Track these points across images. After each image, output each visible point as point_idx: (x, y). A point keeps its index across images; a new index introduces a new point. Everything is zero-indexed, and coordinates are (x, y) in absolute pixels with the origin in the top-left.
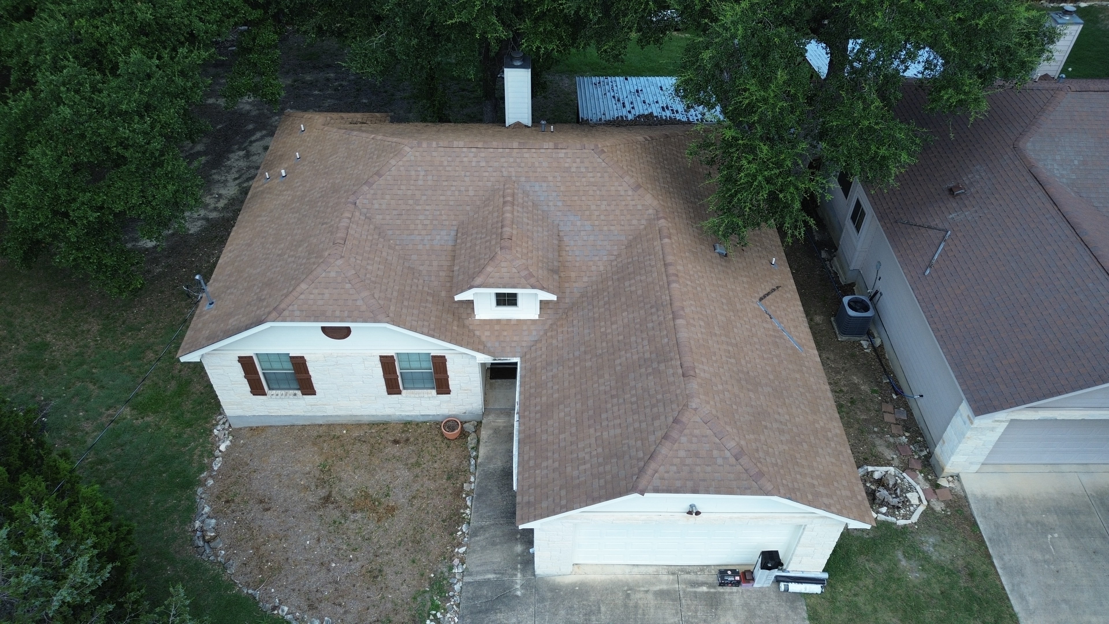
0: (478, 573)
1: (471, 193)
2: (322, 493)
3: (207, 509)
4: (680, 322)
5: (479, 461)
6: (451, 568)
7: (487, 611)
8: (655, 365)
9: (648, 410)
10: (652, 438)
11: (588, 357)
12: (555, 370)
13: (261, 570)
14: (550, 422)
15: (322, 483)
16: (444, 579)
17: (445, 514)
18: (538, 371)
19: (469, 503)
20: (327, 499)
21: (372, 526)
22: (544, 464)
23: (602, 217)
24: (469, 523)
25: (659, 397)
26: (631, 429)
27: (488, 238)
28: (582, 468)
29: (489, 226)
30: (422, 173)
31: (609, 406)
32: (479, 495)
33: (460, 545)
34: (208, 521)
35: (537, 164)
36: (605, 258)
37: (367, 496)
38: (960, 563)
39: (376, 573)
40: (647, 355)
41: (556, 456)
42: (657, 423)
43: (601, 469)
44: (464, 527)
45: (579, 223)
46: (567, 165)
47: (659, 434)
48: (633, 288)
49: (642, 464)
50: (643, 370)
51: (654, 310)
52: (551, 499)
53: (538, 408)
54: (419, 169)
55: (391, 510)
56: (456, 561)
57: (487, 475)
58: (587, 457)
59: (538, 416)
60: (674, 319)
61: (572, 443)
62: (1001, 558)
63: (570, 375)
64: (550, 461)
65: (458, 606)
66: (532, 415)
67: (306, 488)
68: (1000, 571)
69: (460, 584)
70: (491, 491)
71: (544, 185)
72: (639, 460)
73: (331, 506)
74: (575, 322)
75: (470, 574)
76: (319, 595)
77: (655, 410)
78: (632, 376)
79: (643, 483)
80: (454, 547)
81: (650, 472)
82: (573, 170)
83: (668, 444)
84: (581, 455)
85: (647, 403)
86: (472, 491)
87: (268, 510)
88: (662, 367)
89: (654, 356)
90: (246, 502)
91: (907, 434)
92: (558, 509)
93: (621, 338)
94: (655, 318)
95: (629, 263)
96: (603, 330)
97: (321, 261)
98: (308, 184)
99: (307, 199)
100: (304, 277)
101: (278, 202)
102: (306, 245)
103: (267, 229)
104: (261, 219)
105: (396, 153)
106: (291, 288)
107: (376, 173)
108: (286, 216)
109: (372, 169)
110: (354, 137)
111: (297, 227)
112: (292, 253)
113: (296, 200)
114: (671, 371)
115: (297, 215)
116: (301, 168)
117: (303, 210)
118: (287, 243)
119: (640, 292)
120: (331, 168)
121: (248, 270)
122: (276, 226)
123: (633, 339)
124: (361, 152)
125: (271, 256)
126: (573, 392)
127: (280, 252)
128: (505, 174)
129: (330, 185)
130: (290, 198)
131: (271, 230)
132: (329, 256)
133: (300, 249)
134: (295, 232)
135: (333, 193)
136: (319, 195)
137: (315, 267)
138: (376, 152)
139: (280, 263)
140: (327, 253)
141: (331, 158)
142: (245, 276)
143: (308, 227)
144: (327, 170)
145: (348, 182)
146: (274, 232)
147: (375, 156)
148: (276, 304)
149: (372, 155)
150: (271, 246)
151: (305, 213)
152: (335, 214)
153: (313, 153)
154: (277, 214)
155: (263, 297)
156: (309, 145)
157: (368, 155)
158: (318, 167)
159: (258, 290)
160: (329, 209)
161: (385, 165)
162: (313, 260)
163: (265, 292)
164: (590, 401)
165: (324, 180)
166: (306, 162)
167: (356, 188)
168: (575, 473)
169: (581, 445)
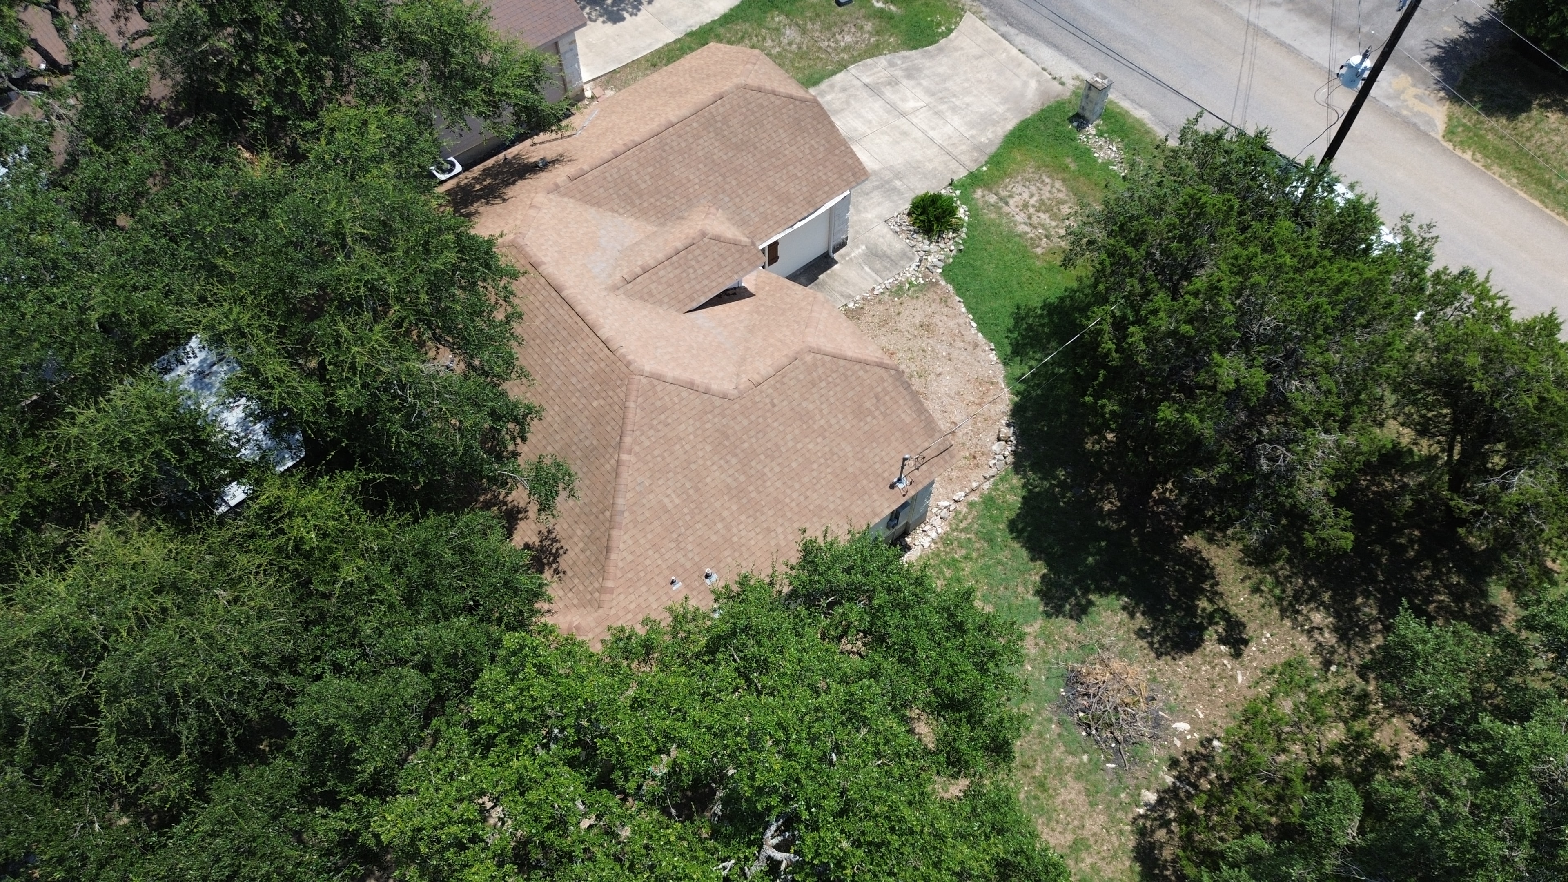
0: (871, 277)
1: (645, 313)
4: (673, 119)
6: (882, 293)
8: (719, 125)
9: (757, 115)
10: (778, 102)
11: (727, 187)
12: (747, 213)
14: (792, 191)
16: (891, 291)
22: (824, 177)
23: (585, 225)
24: (845, 305)
25: (744, 110)
26: (776, 122)
27: (693, 263)
28: (816, 146)
29: (677, 272)
30: (660, 351)
31: (764, 147)
33: (864, 299)
35: (573, 274)
36: (621, 221)
39: (925, 328)
40: (712, 135)
41: (814, 172)
42: (765, 104)
43: (811, 131)
44: (851, 305)
45: (604, 239)
46: (555, 254)
47: (773, 98)
48: (647, 178)
49: (798, 102)
50: (726, 133)
51: (667, 148)
52: (845, 159)
54: (658, 354)
56: (876, 292)
58: (807, 146)
59: (790, 205)
60: (673, 125)
61: (802, 163)
62: (630, 56)
63: (748, 195)
64: (820, 174)
65: (899, 274)
68: (639, 56)
69: (886, 282)
71: (590, 265)
72: (796, 105)
76: (966, 346)
77: (755, 109)
78: (734, 140)
82: (555, 249)
84: (807, 151)
85: (752, 118)
88: (719, 118)
89: (711, 129)
93: (701, 166)
94: (674, 144)
95: (619, 196)
97: (819, 356)
98: (718, 505)
99: (742, 478)
100: (842, 362)
101: (752, 534)
102: (804, 404)
103: (793, 504)
104: (781, 537)
105: (656, 382)
106: (857, 367)
107: (691, 386)
108: (771, 489)
109: (684, 402)
110: (629, 496)
111: (783, 449)
112: (818, 417)
113: (744, 501)
114: (721, 110)
115: (766, 470)
116: (690, 555)
117: (759, 467)
118: (807, 440)
119: (650, 170)
120: (688, 485)
121: (850, 470)
122: (788, 491)
123: (700, 154)
124: (656, 453)
125: (827, 449)
126: (761, 185)
127: (819, 440)
128: (604, 293)
129: (716, 458)
130: (743, 518)
131: (795, 495)
132: (811, 351)
133: (811, 407)
134: (790, 444)
135: (728, 438)
136: (734, 461)
137: (827, 358)
138: (655, 422)
139: (833, 421)
140: (809, 358)
141: (670, 506)
142: (858, 464)
143: (781, 428)
144: (691, 492)
145: (708, 426)
146: (797, 486)
147: (662, 417)
148: (877, 369)
149: (660, 427)
150: (815, 466)
151: (762, 457)
152: (757, 399)
153: (659, 562)
154: (771, 513)
155: (874, 401)
156: (644, 589)
157: (661, 434)
158: (688, 518)
159: (869, 419)
160: (753, 418)
161: (676, 383)
162: (821, 370)
163: (868, 405)
164: (765, 165)
165: (708, 480)
166: (679, 555)
167: (718, 402)
168: (822, 149)
169: (800, 155)
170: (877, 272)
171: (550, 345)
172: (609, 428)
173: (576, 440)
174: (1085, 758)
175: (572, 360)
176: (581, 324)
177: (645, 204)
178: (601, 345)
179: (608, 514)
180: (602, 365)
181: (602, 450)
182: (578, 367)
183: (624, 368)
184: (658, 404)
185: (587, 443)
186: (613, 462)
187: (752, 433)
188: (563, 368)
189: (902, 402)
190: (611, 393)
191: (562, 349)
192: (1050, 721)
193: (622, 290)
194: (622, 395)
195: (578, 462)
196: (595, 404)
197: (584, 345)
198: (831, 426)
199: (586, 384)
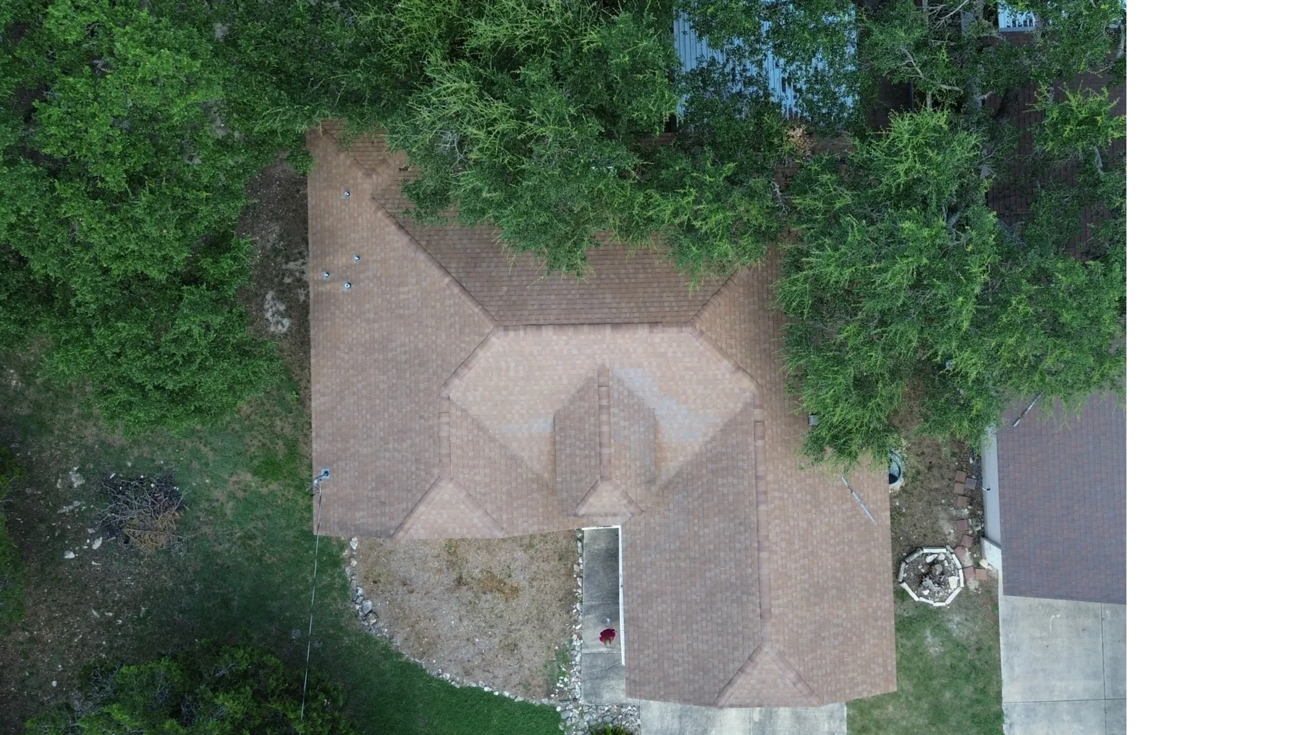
0: (593, 646)
1: (565, 382)
2: (454, 576)
3: (360, 592)
4: (764, 555)
5: (585, 541)
6: (571, 641)
7: (602, 678)
8: (739, 593)
9: (730, 637)
10: (731, 666)
11: (683, 556)
12: (653, 556)
13: (420, 644)
14: (650, 612)
15: (452, 565)
16: (567, 650)
17: (561, 594)
18: (638, 549)
19: (580, 584)
20: (459, 581)
21: (502, 606)
22: (646, 652)
23: (699, 401)
24: (581, 602)
25: (740, 628)
26: (715, 649)
28: (676, 669)
30: (513, 364)
31: (699, 618)
32: (588, 576)
33: (576, 622)
34: (365, 603)
35: (631, 350)
36: (700, 439)
37: (493, 577)
38: (974, 638)
39: (512, 647)
40: (733, 579)
41: (656, 647)
42: (736, 654)
43: (691, 676)
44: (578, 606)
45: (675, 407)
46: (663, 350)
47: (738, 665)
48: (725, 490)
49: (722, 685)
50: (729, 594)
51: (742, 528)
52: (652, 686)
53: (639, 592)
54: (509, 359)
55: (515, 590)
56: (575, 637)
57: (593, 557)
58: (680, 660)
59: (640, 600)
60: (759, 550)
61: (668, 642)
62: (1007, 636)
63: (667, 568)
64: (651, 651)
65: (580, 672)
66: (635, 597)
67: (440, 571)
68: (1002, 646)
69: (579, 655)
70: (597, 572)
71: (640, 370)
72: (720, 681)
73: (465, 588)
74: (671, 506)
75: (587, 647)
76: (471, 664)
77: (736, 640)
78: (719, 596)
79: (722, 702)
80: (571, 624)
81: (728, 694)
82: (670, 354)
83: (743, 676)
84: (676, 657)
85: (730, 630)
86: (581, 571)
87: (412, 592)
88: (745, 598)
89: (738, 582)
90: (391, 583)
91: (970, 507)
92: (658, 697)
93: (712, 547)
94: (742, 538)
95: (723, 454)
96: (696, 529)
97: (432, 481)
98: (384, 324)
99: (390, 355)
100: (419, 496)
101: (355, 335)
102: (409, 442)
103: (355, 380)
104: (342, 355)
105: (482, 339)
106: (410, 505)
107: (465, 364)
108: (372, 371)
109: (458, 350)
110: (423, 265)
111: (391, 401)
112: (396, 445)
113: (376, 346)
114: (751, 607)
115: (385, 377)
116: (367, 281)
117: (390, 373)
118: (387, 424)
119: (731, 498)
120: (407, 312)
121: (352, 441)
122: (364, 383)
123: (722, 554)
124: (438, 304)
125: (373, 435)
126: (669, 589)
127: (382, 434)
128: (599, 361)
129: (412, 346)
130: (367, 336)
131: (360, 385)
132: (439, 478)
133: (405, 445)
134: (391, 409)
135: (419, 365)
136: (404, 358)
137: (428, 486)
138: (457, 319)
139: (387, 455)
140: (436, 471)
141: (402, 289)
142: (352, 450)
143: (404, 410)
144: (402, 311)
145: (434, 356)
146: (364, 392)
147: (457, 326)
148: (400, 520)
149: (452, 320)
150: (368, 417)
151: (394, 381)
152: (431, 408)
153: (374, 257)
154: (359, 359)
155: (383, 499)
156: (365, 235)
157: (447, 317)
158: (388, 297)
159: (374, 484)
160: (422, 394)
161: (472, 354)
162: (423, 474)
163: (383, 492)
164: (684, 606)
165: (402, 330)
166: (371, 274)
167: (445, 376)
168: (671, 672)
169: (676, 647)
170: (595, 655)
171: (582, 292)
172: (478, 284)
173: (495, 260)
174: (129, 464)
175: (553, 297)
176: (573, 321)
177: (704, 471)
178: (541, 322)
179: (424, 243)
180: (526, 313)
181: (468, 270)
182: (544, 297)
183: (508, 323)
184: (467, 330)
185: (485, 265)
186: (453, 270)
187: (412, 386)
188: (555, 287)
189: (370, 521)
190: (500, 303)
191: (570, 297)
192: (166, 464)
193: (596, 377)
194: (489, 308)
195: (478, 251)
196: (505, 289)
197: (555, 312)
198: (385, 450)
199: (525, 293)
